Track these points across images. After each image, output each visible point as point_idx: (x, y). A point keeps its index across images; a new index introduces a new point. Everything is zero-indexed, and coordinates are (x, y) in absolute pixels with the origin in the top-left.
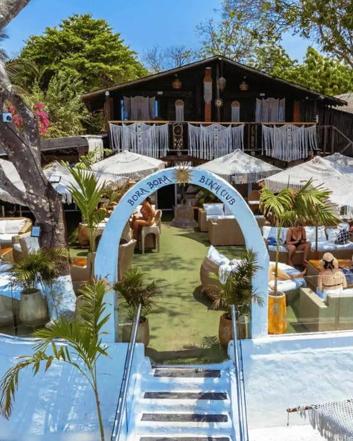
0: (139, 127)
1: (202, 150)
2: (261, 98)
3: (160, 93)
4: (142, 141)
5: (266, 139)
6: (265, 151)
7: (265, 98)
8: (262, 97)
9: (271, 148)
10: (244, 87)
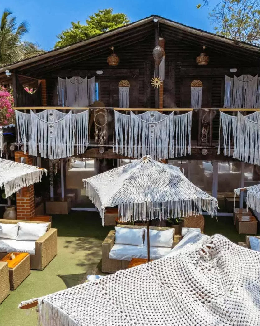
0: (51, 114)
1: (131, 146)
2: (231, 75)
3: (100, 72)
4: (54, 133)
5: (225, 131)
6: (222, 150)
7: (238, 74)
8: (234, 73)
9: (232, 145)
10: (202, 60)
